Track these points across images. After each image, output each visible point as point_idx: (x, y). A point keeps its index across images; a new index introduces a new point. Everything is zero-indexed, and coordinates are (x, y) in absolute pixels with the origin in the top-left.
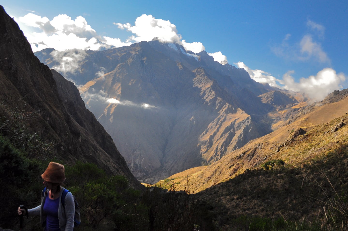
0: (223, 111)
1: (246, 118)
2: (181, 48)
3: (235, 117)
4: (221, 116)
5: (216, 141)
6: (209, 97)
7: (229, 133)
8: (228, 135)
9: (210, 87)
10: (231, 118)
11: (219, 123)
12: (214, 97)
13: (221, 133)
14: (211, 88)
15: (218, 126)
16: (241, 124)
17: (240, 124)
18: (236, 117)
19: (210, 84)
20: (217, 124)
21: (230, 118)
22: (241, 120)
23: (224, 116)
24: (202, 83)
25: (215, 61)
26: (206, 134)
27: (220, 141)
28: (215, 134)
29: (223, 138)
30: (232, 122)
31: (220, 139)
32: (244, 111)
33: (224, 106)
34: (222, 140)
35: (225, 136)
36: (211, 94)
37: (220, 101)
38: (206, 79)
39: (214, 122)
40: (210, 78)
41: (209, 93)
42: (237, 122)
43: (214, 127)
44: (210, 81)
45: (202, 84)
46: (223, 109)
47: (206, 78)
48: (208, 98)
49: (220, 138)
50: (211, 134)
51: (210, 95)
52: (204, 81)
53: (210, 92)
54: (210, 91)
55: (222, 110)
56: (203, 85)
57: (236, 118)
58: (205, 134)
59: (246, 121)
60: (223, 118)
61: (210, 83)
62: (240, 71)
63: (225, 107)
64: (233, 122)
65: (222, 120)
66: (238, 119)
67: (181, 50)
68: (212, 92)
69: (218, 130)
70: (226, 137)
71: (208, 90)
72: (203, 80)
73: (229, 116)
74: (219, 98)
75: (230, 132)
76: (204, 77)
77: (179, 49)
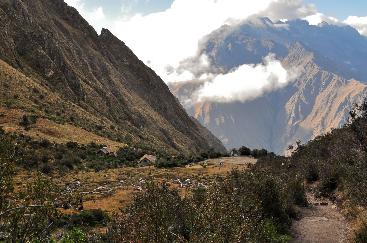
0: (333, 86)
1: (363, 89)
2: (266, 21)
3: (349, 90)
4: (331, 92)
5: (330, 122)
6: (311, 73)
7: (344, 111)
8: (344, 113)
9: (311, 60)
10: (344, 93)
11: (330, 101)
12: (318, 71)
13: (334, 112)
14: (312, 62)
15: (329, 104)
16: (357, 97)
17: (356, 97)
18: (350, 90)
19: (310, 57)
20: (327, 102)
21: (343, 92)
22: (357, 93)
23: (335, 92)
24: (300, 58)
25: (310, 25)
26: (317, 116)
27: (335, 122)
28: (327, 114)
29: (338, 117)
30: (346, 97)
31: (335, 119)
32: (359, 81)
33: (333, 80)
34: (338, 120)
35: (340, 115)
36: (314, 69)
37: (327, 74)
38: (305, 52)
39: (323, 101)
40: (308, 49)
41: (311, 67)
42: (352, 96)
43: (324, 106)
44: (309, 53)
45: (301, 58)
46: (332, 83)
47: (304, 51)
48: (311, 74)
49: (335, 118)
50: (323, 115)
51: (312, 70)
52: (302, 55)
53: (312, 67)
54: (312, 66)
55: (331, 85)
56: (302, 59)
57: (350, 92)
58: (315, 116)
59: (363, 93)
60: (334, 94)
61: (310, 55)
62: (345, 29)
63: (334, 80)
64: (348, 97)
65: (332, 97)
66: (353, 91)
67: (267, 22)
68: (314, 66)
69: (330, 110)
70: (342, 116)
71: (309, 65)
72: (300, 54)
73: (341, 90)
74: (324, 71)
75: (346, 109)
76: (302, 50)
77: (265, 23)
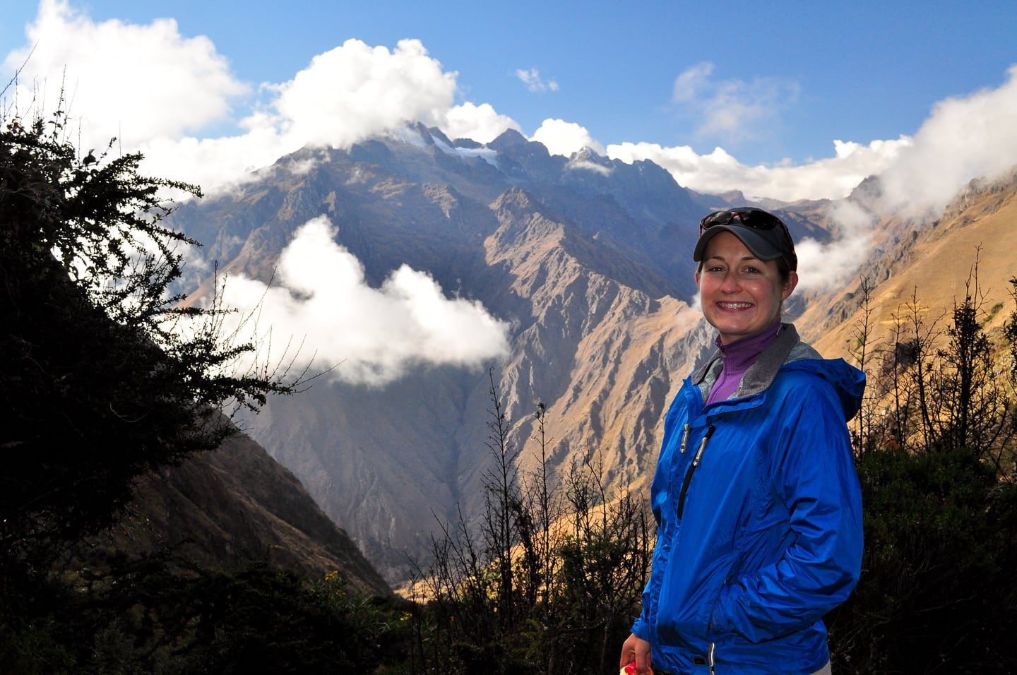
0: (617, 316)
1: (695, 325)
2: (434, 138)
3: (659, 327)
4: (614, 331)
5: (614, 416)
6: (560, 279)
7: (650, 384)
8: (650, 390)
9: (557, 245)
10: (646, 334)
11: (612, 357)
12: (577, 275)
13: (624, 386)
14: (561, 249)
15: (610, 367)
16: (682, 347)
17: (679, 347)
18: (662, 327)
19: (556, 237)
20: (605, 360)
21: (645, 332)
22: (680, 333)
23: (623, 332)
24: (528, 238)
25: (551, 155)
26: (577, 401)
27: (627, 415)
28: (605, 394)
29: (635, 402)
30: (653, 347)
31: (627, 407)
33: (616, 300)
34: (634, 408)
35: (640, 396)
36: (566, 268)
37: (600, 283)
38: (541, 223)
39: (594, 358)
40: (551, 215)
41: (559, 265)
42: (669, 342)
43: (597, 372)
44: (552, 225)
45: (530, 240)
46: (616, 307)
47: (537, 219)
48: (558, 284)
49: (625, 405)
50: (595, 397)
51: (561, 271)
52: (534, 230)
53: (562, 264)
54: (560, 260)
55: (614, 314)
56: (534, 243)
57: (663, 331)
58: (574, 401)
59: (696, 334)
60: (622, 338)
61: (555, 232)
63: (620, 301)
64: (657, 344)
65: (618, 344)
66: (670, 330)
67: (438, 141)
68: (567, 260)
69: (612, 381)
70: (644, 398)
71: (554, 257)
72: (529, 227)
73: (640, 327)
74: (594, 276)
75: (654, 377)
76: (533, 217)
77: (430, 142)
